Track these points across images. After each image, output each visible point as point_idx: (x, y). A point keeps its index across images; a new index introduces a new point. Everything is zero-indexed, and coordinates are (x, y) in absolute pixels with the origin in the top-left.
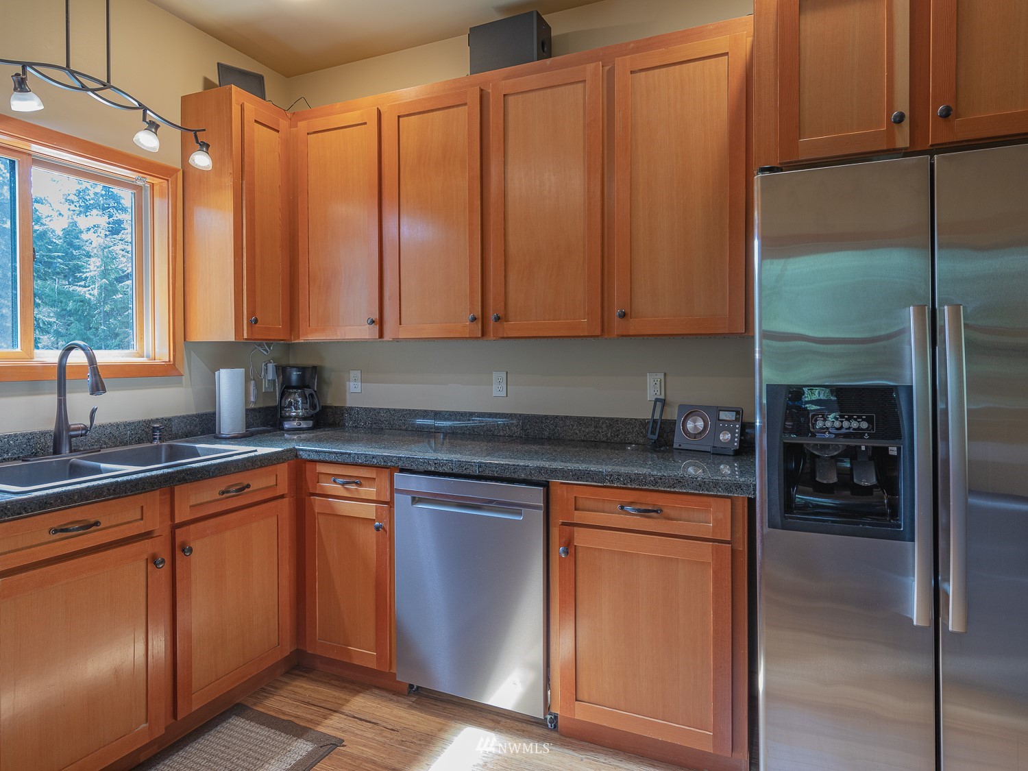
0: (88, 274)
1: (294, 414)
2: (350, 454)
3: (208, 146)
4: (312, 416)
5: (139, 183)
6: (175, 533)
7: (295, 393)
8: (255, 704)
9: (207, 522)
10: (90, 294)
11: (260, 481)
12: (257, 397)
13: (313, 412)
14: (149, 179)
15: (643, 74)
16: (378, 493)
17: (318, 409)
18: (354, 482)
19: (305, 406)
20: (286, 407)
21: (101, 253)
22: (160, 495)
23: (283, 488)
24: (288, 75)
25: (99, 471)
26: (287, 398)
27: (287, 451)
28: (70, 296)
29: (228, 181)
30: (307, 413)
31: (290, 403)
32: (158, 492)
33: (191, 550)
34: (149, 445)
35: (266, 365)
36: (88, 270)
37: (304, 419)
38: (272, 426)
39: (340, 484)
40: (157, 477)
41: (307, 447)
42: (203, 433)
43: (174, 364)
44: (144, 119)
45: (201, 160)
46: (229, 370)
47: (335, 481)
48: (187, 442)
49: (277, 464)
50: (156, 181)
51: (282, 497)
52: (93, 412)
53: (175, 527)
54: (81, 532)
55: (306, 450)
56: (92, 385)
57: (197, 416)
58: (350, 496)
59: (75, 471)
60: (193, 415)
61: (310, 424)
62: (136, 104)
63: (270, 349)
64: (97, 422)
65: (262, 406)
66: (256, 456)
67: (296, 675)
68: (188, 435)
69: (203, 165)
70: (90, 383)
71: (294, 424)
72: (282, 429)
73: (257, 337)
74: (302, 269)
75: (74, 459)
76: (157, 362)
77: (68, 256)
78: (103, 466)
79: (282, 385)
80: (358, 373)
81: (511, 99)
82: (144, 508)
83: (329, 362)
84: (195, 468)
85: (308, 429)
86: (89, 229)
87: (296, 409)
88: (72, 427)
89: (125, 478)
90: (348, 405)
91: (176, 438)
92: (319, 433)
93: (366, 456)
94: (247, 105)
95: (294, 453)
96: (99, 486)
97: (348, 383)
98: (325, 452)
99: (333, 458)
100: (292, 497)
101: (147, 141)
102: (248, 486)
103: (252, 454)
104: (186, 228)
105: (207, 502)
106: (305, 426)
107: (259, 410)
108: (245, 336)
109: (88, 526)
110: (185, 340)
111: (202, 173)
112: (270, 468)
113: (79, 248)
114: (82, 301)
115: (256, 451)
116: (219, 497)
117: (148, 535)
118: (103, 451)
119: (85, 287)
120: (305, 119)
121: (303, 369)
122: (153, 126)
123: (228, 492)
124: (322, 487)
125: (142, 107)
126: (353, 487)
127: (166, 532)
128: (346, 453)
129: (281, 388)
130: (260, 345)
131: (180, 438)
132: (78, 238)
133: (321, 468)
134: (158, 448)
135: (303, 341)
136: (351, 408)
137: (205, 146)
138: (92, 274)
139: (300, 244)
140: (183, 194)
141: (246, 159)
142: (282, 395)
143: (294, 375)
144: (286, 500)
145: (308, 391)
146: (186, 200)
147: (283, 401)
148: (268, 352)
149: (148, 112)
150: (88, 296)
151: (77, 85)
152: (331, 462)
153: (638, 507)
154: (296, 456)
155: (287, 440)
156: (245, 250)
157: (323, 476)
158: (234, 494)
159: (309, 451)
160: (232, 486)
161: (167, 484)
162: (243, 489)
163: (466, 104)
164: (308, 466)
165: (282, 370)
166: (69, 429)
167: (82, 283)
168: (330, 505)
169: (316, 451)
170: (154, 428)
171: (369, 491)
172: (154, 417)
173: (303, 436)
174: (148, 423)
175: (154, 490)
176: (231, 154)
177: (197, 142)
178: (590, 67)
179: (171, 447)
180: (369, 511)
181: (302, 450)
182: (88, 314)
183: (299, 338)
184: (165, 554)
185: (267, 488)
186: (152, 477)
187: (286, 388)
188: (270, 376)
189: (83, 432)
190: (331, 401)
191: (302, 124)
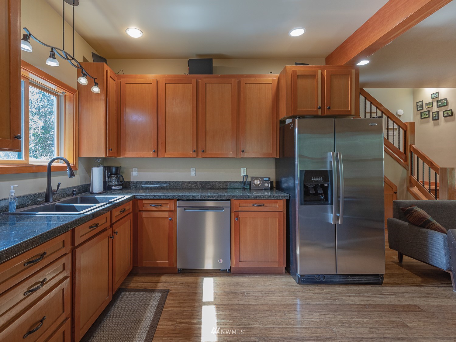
2: (158, 196)
3: (98, 84)
7: (114, 176)
13: (121, 183)
14: (66, 92)
15: (249, 84)
16: (170, 208)
17: (123, 182)
18: (159, 205)
39: (153, 206)
43: (75, 166)
44: (82, 72)
45: (96, 89)
46: (97, 168)
47: (151, 206)
51: (130, 213)
52: (59, 184)
53: (112, 225)
56: (70, 174)
58: (157, 210)
60: (81, 185)
62: (80, 66)
64: (60, 188)
69: (96, 91)
71: (116, 188)
80: (137, 169)
81: (208, 84)
93: (165, 196)
94: (109, 71)
95: (134, 197)
97: (132, 172)
98: (148, 196)
100: (134, 213)
105: (118, 215)
108: (108, 155)
110: (79, 156)
120: (124, 78)
121: (116, 168)
122: (85, 75)
123: (121, 211)
124: (144, 208)
125: (82, 68)
126: (159, 207)
128: (157, 196)
133: (144, 201)
136: (133, 181)
140: (78, 100)
145: (119, 176)
146: (79, 102)
148: (99, 161)
149: (83, 70)
151: (66, 57)
152: (150, 199)
153: (258, 204)
154: (136, 198)
157: (145, 204)
158: (123, 212)
163: (191, 83)
164: (139, 201)
166: (52, 191)
169: (144, 196)
171: (167, 207)
177: (95, 82)
178: (233, 80)
180: (166, 214)
181: (137, 196)
183: (120, 156)
185: (128, 209)
189: (56, 192)
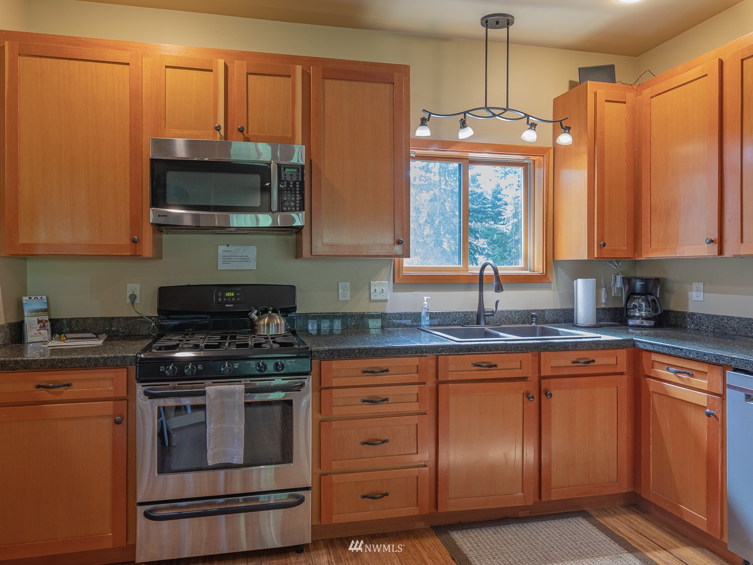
0: (505, 217)
1: (638, 314)
2: (682, 349)
3: (569, 128)
4: (655, 317)
5: (527, 161)
6: (541, 382)
7: (639, 298)
8: (597, 516)
9: (562, 379)
10: (507, 229)
11: (603, 359)
12: (607, 300)
13: (654, 314)
14: (532, 158)
16: (710, 385)
17: (659, 312)
18: (686, 373)
19: (648, 309)
20: (630, 309)
21: (513, 202)
22: (532, 356)
23: (623, 366)
24: (636, 55)
25: (499, 336)
26: (632, 302)
27: (626, 340)
28: (495, 231)
29: (584, 149)
30: (650, 314)
31: (635, 307)
32: (530, 354)
33: (551, 395)
34: (529, 325)
35: (615, 277)
36: (505, 214)
37: (647, 319)
38: (619, 322)
39: (672, 372)
40: (530, 344)
41: (643, 340)
42: (565, 322)
43: (546, 275)
44: (528, 123)
45: (565, 139)
46: (583, 280)
47: (668, 370)
48: (554, 326)
49: (617, 349)
50: (536, 158)
51: (622, 374)
52: (497, 302)
53: (541, 378)
54: (487, 368)
55: (642, 342)
56: (496, 286)
57: (562, 310)
58: (682, 383)
59: (487, 334)
60: (559, 309)
61: (652, 323)
62: (523, 115)
63: (619, 264)
64: (499, 309)
65: (611, 307)
66: (599, 341)
67: (633, 511)
68: (555, 322)
69: (566, 142)
70: (495, 285)
71: (638, 322)
72: (627, 325)
73: (605, 256)
74: (645, 204)
75: (487, 328)
76: (535, 273)
77: (495, 206)
78: (501, 334)
79: (628, 293)
80: (701, 285)
82: (522, 362)
83: (671, 275)
84: (554, 343)
85: (650, 327)
86: (506, 187)
87: (639, 310)
88: (486, 310)
89: (511, 342)
90: (691, 310)
91: (547, 323)
92: (659, 331)
93: (697, 353)
94: (599, 91)
95: (633, 343)
96: (497, 344)
97: (690, 293)
98: (659, 345)
99: (666, 350)
100: (631, 376)
101: (530, 136)
102: (593, 361)
103: (597, 339)
104: (555, 185)
105: (563, 367)
106: (647, 324)
107: (609, 310)
108: (596, 256)
109: (492, 366)
110: (553, 259)
111: (566, 148)
112: (612, 351)
113: (500, 200)
114: (502, 234)
115: (600, 337)
116: (571, 364)
117: (524, 379)
118: (502, 326)
119: (504, 224)
120: (648, 87)
121: (646, 281)
122: (533, 126)
123: (578, 362)
124: (655, 371)
125: (527, 116)
126: (685, 376)
127: (536, 380)
128: (678, 348)
129: (627, 294)
130: (610, 262)
131: (549, 324)
132: (500, 193)
133: (654, 357)
134: (534, 328)
135: (645, 259)
136: (693, 314)
137: (567, 129)
138: (508, 216)
139: (643, 184)
140: (554, 163)
141: (598, 130)
142: (628, 299)
143: (638, 285)
144: (625, 377)
145: (650, 298)
146: (555, 166)
147: (628, 304)
148: (617, 267)
149: (530, 118)
150: (505, 230)
151: (491, 115)
152: (664, 354)
154: (634, 345)
155: (628, 333)
156: (596, 195)
157: (657, 363)
158: (583, 364)
159: (645, 343)
160: (581, 359)
161: (537, 349)
162: (590, 362)
164: (644, 354)
165: (627, 281)
166: (484, 312)
167: (502, 222)
168: (664, 388)
169: (651, 344)
170: (532, 315)
171: (702, 383)
172: (533, 309)
173: (644, 332)
174: (529, 312)
175: (527, 352)
176: (587, 129)
177: (562, 128)
179: (542, 328)
180: (701, 399)
181: (639, 341)
182: (505, 242)
183: (641, 256)
184: (534, 393)
185: (608, 365)
186: (526, 344)
187: (631, 295)
188: (619, 284)
189: (492, 314)
190: (674, 305)
191: (647, 92)
